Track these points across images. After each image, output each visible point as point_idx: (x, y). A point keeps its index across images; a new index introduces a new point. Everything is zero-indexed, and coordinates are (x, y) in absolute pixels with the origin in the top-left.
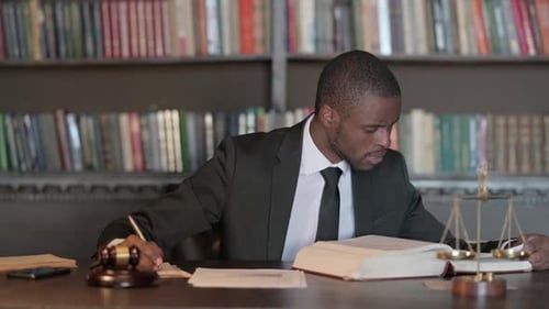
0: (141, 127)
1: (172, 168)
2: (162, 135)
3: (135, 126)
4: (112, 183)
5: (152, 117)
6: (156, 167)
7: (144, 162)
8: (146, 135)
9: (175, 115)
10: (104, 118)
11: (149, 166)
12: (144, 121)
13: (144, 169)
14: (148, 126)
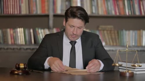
0: (13, 32)
1: (22, 43)
2: (19, 34)
3: (12, 32)
4: (6, 47)
5: (16, 30)
6: (18, 43)
7: (14, 41)
8: (14, 35)
9: (22, 29)
10: (4, 30)
11: (15, 43)
12: (14, 31)
13: (14, 43)
14: (15, 32)
